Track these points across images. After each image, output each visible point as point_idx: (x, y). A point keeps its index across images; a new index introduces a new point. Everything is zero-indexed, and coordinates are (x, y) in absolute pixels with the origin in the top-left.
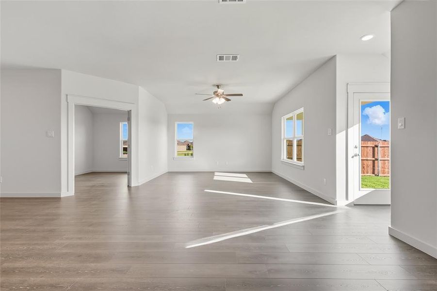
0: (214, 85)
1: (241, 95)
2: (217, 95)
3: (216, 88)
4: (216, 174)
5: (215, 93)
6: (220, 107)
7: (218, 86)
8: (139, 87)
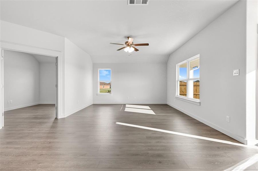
0: (125, 37)
1: (148, 44)
2: (128, 45)
3: (127, 39)
4: (127, 106)
5: (126, 42)
6: (130, 55)
7: (128, 38)
8: (65, 38)
